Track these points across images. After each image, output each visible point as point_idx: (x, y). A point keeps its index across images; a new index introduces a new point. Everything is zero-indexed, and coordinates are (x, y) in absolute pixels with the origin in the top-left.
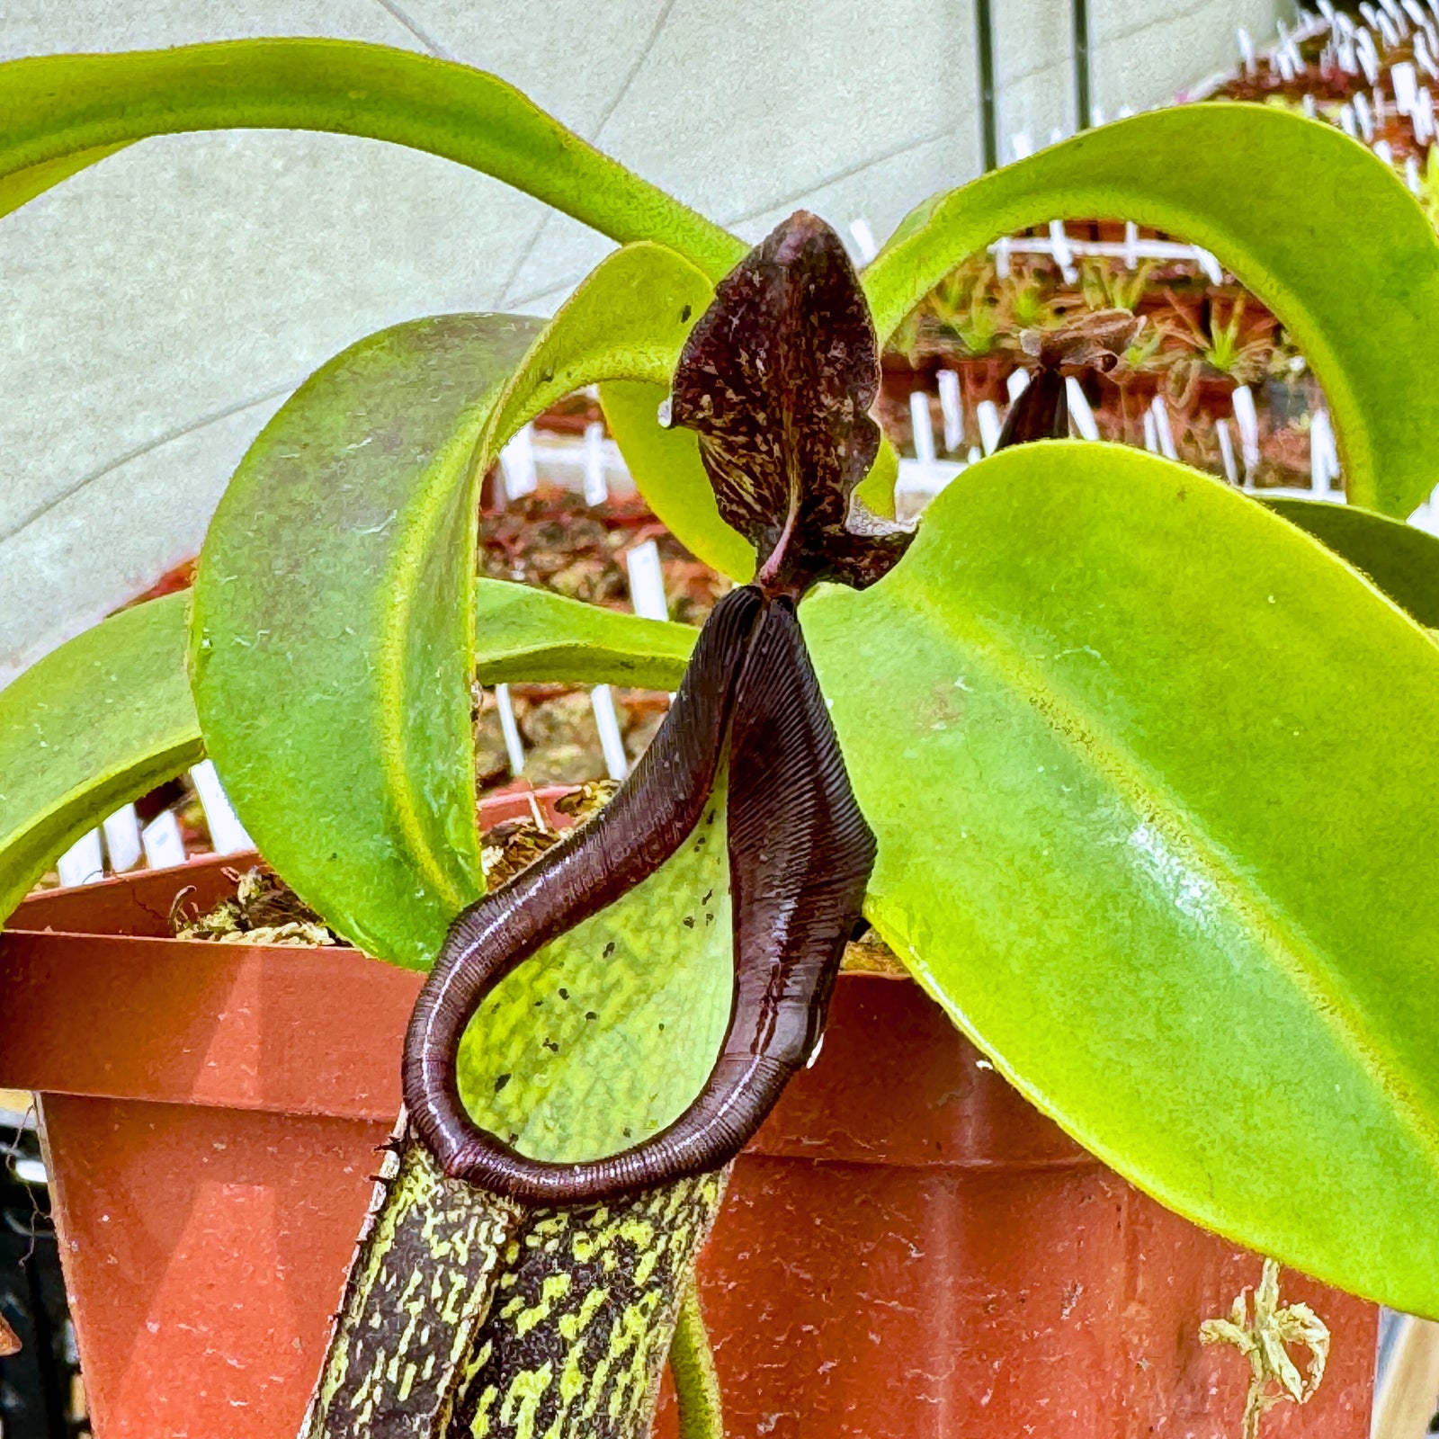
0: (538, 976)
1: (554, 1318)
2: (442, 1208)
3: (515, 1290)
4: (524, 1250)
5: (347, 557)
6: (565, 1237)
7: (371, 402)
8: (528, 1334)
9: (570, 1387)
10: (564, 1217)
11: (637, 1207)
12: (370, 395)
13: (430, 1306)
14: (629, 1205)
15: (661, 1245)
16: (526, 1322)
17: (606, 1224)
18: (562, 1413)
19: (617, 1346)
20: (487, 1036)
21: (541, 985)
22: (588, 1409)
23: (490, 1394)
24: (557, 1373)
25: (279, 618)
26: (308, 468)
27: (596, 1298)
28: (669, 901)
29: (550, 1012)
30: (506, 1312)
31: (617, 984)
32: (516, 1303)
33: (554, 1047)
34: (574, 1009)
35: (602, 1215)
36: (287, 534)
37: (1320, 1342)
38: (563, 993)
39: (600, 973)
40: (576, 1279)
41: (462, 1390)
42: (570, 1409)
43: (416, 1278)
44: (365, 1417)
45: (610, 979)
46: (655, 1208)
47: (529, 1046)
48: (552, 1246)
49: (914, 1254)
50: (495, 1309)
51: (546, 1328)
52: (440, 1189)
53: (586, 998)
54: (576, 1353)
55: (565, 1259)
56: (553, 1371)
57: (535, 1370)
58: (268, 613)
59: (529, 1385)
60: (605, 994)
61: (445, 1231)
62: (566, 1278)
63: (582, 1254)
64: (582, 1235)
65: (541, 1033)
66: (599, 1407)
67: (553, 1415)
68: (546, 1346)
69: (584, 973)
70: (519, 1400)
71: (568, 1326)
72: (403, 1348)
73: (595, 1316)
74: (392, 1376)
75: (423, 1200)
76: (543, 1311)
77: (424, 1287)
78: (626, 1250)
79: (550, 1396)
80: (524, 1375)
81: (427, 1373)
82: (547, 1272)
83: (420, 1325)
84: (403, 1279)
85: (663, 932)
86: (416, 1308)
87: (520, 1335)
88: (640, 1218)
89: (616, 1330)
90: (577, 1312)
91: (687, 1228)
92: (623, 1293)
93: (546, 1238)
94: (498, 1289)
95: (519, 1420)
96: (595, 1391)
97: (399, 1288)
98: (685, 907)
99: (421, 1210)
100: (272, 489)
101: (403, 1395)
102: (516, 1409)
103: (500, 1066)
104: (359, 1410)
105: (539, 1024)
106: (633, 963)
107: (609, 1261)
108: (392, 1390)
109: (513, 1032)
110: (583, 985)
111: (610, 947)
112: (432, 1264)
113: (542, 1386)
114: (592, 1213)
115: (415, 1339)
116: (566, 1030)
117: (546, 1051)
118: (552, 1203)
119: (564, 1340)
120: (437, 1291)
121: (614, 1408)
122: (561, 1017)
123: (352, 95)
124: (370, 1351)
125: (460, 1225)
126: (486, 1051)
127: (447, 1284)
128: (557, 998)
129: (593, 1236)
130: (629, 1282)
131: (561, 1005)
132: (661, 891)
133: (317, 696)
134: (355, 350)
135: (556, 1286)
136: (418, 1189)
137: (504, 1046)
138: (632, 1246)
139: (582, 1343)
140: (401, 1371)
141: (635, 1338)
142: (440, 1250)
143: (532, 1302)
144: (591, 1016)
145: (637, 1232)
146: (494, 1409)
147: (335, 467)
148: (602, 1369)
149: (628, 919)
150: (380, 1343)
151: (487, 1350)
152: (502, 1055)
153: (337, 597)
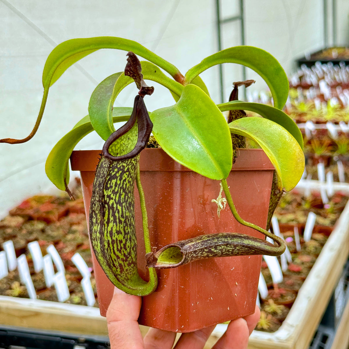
0: (121, 142)
1: (116, 173)
2: (105, 162)
3: (112, 170)
4: (112, 166)
5: (106, 97)
6: (117, 164)
7: (113, 80)
8: (113, 175)
9: (118, 182)
10: (116, 162)
11: (124, 162)
12: (113, 79)
13: (103, 172)
14: (123, 161)
15: (128, 167)
16: (113, 174)
17: (121, 163)
18: (118, 185)
19: (124, 178)
20: (115, 148)
21: (121, 143)
22: (121, 186)
23: (109, 182)
24: (117, 180)
25: (98, 104)
26: (104, 87)
27: (120, 172)
28: (134, 133)
29: (123, 146)
30: (111, 173)
31: (130, 143)
32: (112, 172)
33: (123, 150)
34: (125, 146)
35: (120, 162)
36: (100, 94)
37: (225, 202)
38: (124, 144)
39: (128, 142)
40: (118, 169)
41: (107, 181)
42: (119, 185)
43: (102, 169)
44: (98, 185)
45: (129, 142)
46: (126, 162)
47: (120, 150)
48: (115, 165)
49: (170, 183)
50: (110, 172)
51: (115, 175)
52: (105, 160)
53: (127, 144)
54: (119, 178)
55: (117, 167)
56: (116, 180)
57: (114, 179)
58: (97, 103)
59: (114, 181)
60: (129, 144)
61: (105, 164)
62: (117, 169)
63: (119, 166)
64: (118, 164)
65: (122, 148)
66: (122, 186)
67: (117, 185)
68: (115, 177)
69: (126, 142)
70: (113, 183)
71: (117, 175)
72: (101, 177)
73: (120, 174)
74: (100, 180)
75: (103, 161)
76: (115, 173)
77: (103, 170)
78: (123, 166)
79: (116, 183)
80: (113, 180)
81: (103, 179)
82: (115, 168)
83: (102, 174)
84: (101, 169)
85: (134, 137)
86: (102, 172)
87: (112, 175)
88: (125, 163)
89: (123, 176)
90: (118, 173)
91: (131, 166)
92: (124, 172)
93: (115, 164)
94: (110, 170)
95: (113, 185)
96: (121, 183)
97: (101, 170)
98: (136, 134)
99: (103, 162)
100: (99, 90)
101: (101, 182)
102: (112, 184)
103: (117, 152)
104: (97, 185)
105: (121, 147)
106: (131, 140)
107: (122, 168)
108: (100, 181)
109: (118, 148)
110: (126, 143)
111: (129, 138)
112: (104, 167)
113: (115, 182)
114: (119, 162)
115: (102, 175)
116: (125, 149)
117: (122, 151)
118: (115, 160)
119: (117, 176)
120: (104, 170)
121: (124, 186)
122: (124, 147)
123: (119, 44)
124: (98, 178)
125: (106, 163)
126: (115, 150)
127: (105, 169)
128: (123, 144)
129: (120, 165)
130: (124, 170)
131: (124, 145)
132: (133, 132)
133: (101, 112)
134: (113, 74)
135: (116, 170)
136: (103, 160)
137: (117, 150)
138: (124, 166)
139: (119, 177)
140: (101, 179)
141: (126, 178)
142: (104, 166)
143: (113, 172)
144: (127, 147)
145: (125, 165)
146: (110, 184)
147: (107, 87)
148: (122, 181)
149: (130, 135)
150: (99, 176)
151: (109, 177)
152: (117, 151)
153: (104, 101)
